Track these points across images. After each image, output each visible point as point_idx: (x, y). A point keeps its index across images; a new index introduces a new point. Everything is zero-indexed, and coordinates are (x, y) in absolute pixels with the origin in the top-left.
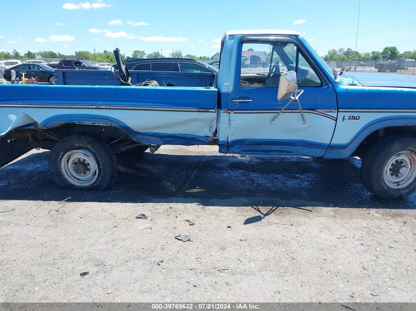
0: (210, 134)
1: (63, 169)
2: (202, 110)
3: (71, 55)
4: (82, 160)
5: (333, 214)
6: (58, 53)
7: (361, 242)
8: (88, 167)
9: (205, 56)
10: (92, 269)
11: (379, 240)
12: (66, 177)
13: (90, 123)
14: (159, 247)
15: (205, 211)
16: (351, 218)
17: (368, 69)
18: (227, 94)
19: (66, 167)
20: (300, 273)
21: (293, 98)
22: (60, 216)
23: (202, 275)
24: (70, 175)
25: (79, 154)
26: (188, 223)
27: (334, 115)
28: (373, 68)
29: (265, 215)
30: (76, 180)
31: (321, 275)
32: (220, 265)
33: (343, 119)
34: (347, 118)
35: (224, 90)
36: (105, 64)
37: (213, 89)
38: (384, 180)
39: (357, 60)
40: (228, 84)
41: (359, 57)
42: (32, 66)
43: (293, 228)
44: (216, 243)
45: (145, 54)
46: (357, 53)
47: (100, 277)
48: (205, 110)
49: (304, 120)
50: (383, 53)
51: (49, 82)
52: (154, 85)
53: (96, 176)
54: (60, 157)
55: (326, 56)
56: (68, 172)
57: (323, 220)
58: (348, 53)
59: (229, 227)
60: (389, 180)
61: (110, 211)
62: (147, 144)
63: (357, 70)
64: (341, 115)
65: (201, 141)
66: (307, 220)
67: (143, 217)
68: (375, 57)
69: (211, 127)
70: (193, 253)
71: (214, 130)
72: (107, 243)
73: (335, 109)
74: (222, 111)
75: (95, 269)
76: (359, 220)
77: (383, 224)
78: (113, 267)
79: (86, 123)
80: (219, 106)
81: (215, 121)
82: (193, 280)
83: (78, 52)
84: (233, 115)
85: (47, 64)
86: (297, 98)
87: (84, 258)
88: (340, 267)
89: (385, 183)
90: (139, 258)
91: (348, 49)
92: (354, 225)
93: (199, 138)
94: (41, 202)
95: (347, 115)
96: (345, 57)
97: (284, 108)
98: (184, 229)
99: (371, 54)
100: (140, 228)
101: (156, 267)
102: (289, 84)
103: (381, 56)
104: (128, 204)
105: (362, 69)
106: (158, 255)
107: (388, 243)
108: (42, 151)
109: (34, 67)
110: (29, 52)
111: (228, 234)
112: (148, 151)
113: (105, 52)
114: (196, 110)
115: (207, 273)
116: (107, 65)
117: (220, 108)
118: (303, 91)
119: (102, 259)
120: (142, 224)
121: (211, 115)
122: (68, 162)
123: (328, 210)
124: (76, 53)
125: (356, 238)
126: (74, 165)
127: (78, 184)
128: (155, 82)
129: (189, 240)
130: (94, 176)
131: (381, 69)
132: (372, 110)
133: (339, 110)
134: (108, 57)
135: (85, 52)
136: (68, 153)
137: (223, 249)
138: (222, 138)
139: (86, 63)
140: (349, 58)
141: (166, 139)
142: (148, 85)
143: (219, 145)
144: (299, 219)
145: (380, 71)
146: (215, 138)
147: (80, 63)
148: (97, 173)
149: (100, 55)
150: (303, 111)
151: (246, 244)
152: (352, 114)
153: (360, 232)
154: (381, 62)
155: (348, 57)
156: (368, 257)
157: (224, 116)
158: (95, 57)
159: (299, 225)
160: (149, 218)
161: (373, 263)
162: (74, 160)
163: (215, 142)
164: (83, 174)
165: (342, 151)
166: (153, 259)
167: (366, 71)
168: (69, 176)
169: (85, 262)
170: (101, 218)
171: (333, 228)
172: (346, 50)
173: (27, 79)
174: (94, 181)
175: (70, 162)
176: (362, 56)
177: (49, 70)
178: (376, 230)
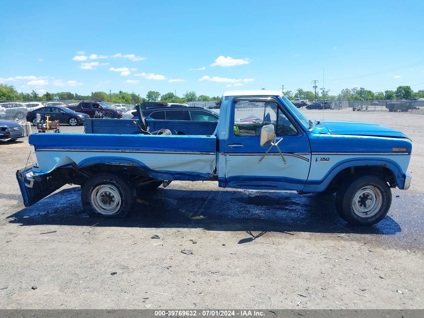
0: (211, 172)
1: (93, 201)
2: (204, 153)
3: (87, 95)
4: (108, 194)
5: (309, 236)
6: (76, 94)
7: (325, 256)
8: (113, 199)
9: (218, 97)
10: (119, 271)
11: (339, 255)
12: (95, 207)
13: (117, 164)
14: (168, 258)
15: (206, 234)
16: (323, 240)
17: (379, 108)
18: (224, 141)
19: (95, 199)
20: (273, 275)
21: (273, 144)
22: (92, 236)
23: (200, 276)
24: (98, 205)
25: (106, 188)
26: (191, 242)
27: (308, 157)
28: (384, 108)
29: (255, 238)
30: (103, 210)
31: (288, 276)
32: (214, 270)
33: (316, 160)
34: (319, 159)
35: (221, 138)
36: (121, 105)
37: (213, 137)
38: (353, 210)
39: (370, 99)
40: (224, 133)
41: (373, 96)
42: (53, 109)
43: (274, 246)
44: (212, 256)
45: (160, 94)
46: (370, 92)
47: (125, 276)
48: (206, 153)
49: (284, 161)
50: (397, 92)
51: (69, 123)
52: (167, 134)
53: (119, 206)
54: (91, 191)
55: (340, 95)
56: (96, 203)
57: (300, 241)
58: (362, 92)
59: (224, 245)
60: (358, 210)
61: (131, 233)
62: (160, 179)
63: (369, 109)
64: (314, 157)
65: (204, 177)
66: (287, 241)
67: (157, 237)
68: (389, 96)
69: (212, 166)
70: (193, 262)
71: (214, 169)
72: (129, 255)
73: (309, 152)
74: (220, 154)
75: (121, 271)
76: (328, 241)
77: (347, 244)
78: (134, 270)
79: (114, 163)
80: (218, 150)
81: (215, 161)
82: (193, 278)
83: (94, 92)
84: (229, 157)
85: (65, 106)
86: (276, 144)
87: (113, 264)
88: (303, 272)
89: (354, 213)
90: (153, 264)
91: (361, 88)
92: (323, 245)
93: (202, 175)
94: (76, 226)
95: (319, 157)
96: (358, 96)
97: (267, 152)
98: (188, 246)
99: (384, 93)
100: (154, 245)
101: (166, 270)
102: (268, 134)
103: (394, 95)
104: (144, 228)
105: (373, 109)
106: (168, 263)
107: (346, 257)
108: (74, 186)
109: (55, 110)
110: (47, 93)
111: (222, 250)
112: (161, 186)
113: (120, 92)
114: (199, 153)
115: (203, 274)
116: (123, 106)
117: (219, 152)
118: (282, 139)
119: (126, 265)
120: (155, 243)
121: (212, 157)
122: (96, 195)
123: (306, 234)
124: (92, 93)
125: (322, 253)
126: (101, 198)
127: (103, 213)
128: (168, 131)
129: (192, 253)
130: (117, 206)
131: (392, 108)
132: (339, 153)
133: (312, 153)
134: (123, 98)
135: (100, 93)
136: (97, 188)
137: (217, 259)
138: (220, 175)
139: (104, 105)
140: (363, 97)
141: (176, 176)
142: (163, 133)
143: (219, 181)
144: (280, 239)
145: (391, 111)
146: (215, 175)
147: (98, 105)
148: (120, 203)
149: (116, 95)
150: (282, 154)
151: (235, 256)
152: (323, 157)
153: (327, 249)
154: (394, 101)
155: (361, 96)
156: (328, 265)
157: (221, 157)
158: (111, 98)
159: (279, 244)
160: (161, 238)
161: (330, 270)
162: (102, 193)
163: (215, 178)
164: (108, 205)
165: (318, 186)
166: (164, 265)
167: (378, 111)
168: (97, 207)
169: (114, 267)
170: (124, 238)
171: (306, 246)
172: (359, 89)
173: (50, 122)
174: (117, 210)
175: (98, 195)
176: (375, 95)
177: (69, 112)
178: (340, 248)
